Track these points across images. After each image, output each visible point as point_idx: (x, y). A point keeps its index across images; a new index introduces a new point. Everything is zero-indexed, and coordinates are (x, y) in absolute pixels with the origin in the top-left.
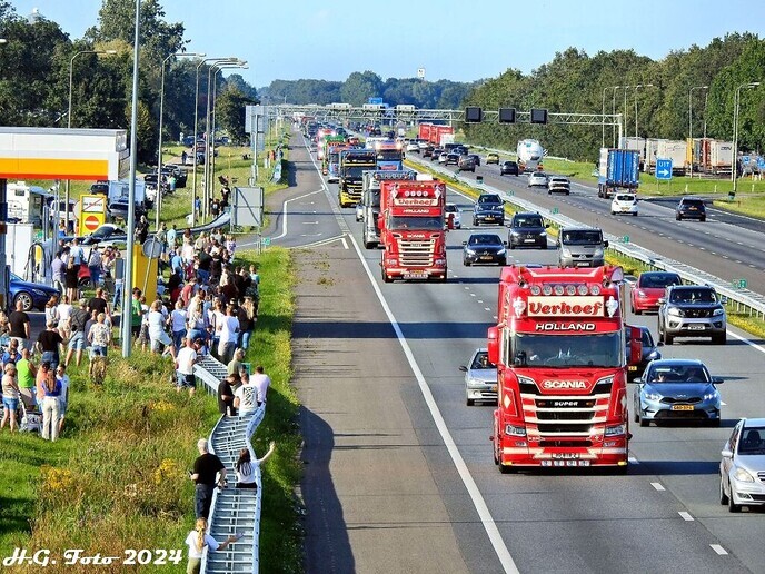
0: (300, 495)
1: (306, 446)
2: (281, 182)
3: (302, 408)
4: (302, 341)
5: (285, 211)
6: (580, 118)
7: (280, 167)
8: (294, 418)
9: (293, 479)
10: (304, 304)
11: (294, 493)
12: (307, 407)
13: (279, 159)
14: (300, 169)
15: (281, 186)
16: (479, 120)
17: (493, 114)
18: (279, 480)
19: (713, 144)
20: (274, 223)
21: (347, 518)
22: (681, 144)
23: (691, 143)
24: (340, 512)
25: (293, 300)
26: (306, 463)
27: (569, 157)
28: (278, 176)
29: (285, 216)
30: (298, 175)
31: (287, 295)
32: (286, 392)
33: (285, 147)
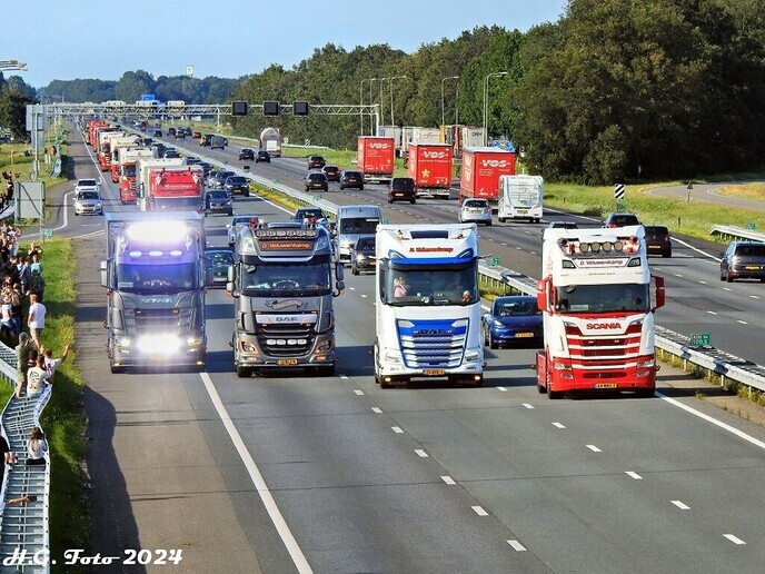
0: (86, 470)
1: (90, 423)
2: (61, 176)
3: (86, 388)
4: (84, 325)
5: (65, 203)
6: (338, 109)
7: (59, 162)
8: (78, 397)
9: (79, 454)
10: (85, 290)
11: (80, 468)
12: (91, 387)
13: (58, 155)
14: (79, 163)
15: (61, 180)
16: (245, 114)
17: (257, 107)
18: (66, 456)
19: (465, 130)
20: (55, 215)
21: (130, 490)
22: (434, 131)
23: (444, 129)
24: (124, 485)
25: (75, 286)
26: (91, 439)
27: (330, 146)
28: (58, 170)
29: (65, 208)
30: (77, 170)
31: (69, 282)
32: (70, 373)
33: (64, 143)
